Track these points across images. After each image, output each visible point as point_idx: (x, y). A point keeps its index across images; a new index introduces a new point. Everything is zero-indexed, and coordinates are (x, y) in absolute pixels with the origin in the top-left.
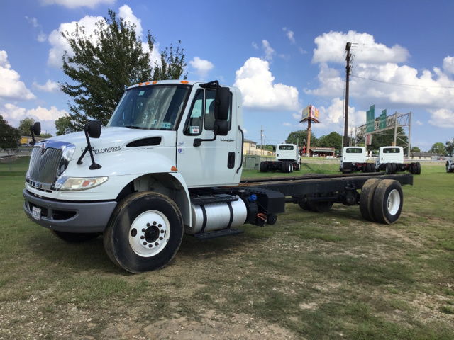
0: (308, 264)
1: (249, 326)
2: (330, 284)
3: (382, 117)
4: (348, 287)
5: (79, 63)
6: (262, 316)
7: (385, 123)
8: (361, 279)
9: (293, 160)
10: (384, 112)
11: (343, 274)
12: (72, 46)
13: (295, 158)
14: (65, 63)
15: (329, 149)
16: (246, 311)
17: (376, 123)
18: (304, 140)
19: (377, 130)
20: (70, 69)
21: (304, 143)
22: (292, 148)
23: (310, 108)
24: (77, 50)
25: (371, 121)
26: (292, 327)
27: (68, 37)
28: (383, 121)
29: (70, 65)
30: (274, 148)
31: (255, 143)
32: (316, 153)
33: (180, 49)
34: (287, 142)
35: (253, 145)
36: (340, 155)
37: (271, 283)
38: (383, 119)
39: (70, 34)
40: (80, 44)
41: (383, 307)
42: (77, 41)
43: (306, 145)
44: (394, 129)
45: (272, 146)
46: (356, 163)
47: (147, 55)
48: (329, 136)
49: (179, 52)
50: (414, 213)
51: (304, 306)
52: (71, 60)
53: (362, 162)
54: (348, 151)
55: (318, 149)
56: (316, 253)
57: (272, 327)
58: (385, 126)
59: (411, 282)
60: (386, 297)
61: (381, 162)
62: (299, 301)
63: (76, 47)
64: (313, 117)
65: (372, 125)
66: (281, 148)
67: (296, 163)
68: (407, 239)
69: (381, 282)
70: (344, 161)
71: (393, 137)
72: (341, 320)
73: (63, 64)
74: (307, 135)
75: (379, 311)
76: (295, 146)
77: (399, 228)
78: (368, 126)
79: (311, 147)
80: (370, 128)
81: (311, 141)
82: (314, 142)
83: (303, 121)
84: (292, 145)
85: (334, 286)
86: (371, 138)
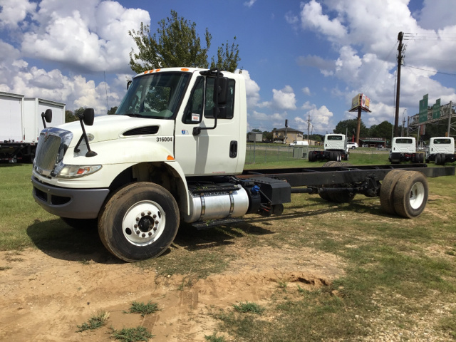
0: (353, 225)
1: (312, 252)
2: (368, 237)
3: (435, 107)
4: (380, 238)
5: (143, 59)
6: (321, 249)
7: (439, 112)
8: (392, 235)
9: (341, 150)
10: (438, 101)
11: (378, 232)
12: (138, 44)
13: (343, 148)
14: (132, 60)
15: (380, 140)
16: (309, 246)
17: (429, 112)
18: (354, 130)
19: (431, 120)
20: (136, 65)
21: (353, 133)
22: (340, 138)
23: (361, 97)
24: (142, 48)
25: (424, 110)
26: (341, 255)
27: (135, 36)
28: (436, 111)
29: (136, 61)
30: (322, 138)
31: (302, 133)
32: (366, 143)
33: (236, 45)
34: (335, 132)
35: (300, 134)
36: (390, 146)
37: (324, 234)
38: (437, 108)
39: (136, 33)
40: (145, 42)
41: (403, 249)
42: (141, 39)
43: (356, 135)
44: (448, 119)
45: (320, 136)
46: (405, 154)
47: (205, 51)
48: (380, 126)
49: (235, 47)
50: (450, 196)
51: (349, 246)
52: (137, 57)
53: (411, 152)
54: (398, 141)
55: (368, 139)
56: (359, 220)
57: (327, 254)
58: (439, 116)
59: (430, 238)
60: (408, 245)
61: (431, 153)
62: (345, 243)
63: (141, 44)
64: (363, 106)
65: (425, 115)
66: (330, 138)
67: (344, 153)
68: (436, 214)
69: (406, 237)
70: (393, 151)
71: (447, 127)
72: (373, 253)
73: (130, 60)
74: (357, 125)
75: (401, 250)
76: (344, 136)
77: (432, 207)
78: (421, 116)
79: (360, 137)
80: (424, 117)
81: (361, 131)
82: (364, 132)
83: (353, 110)
84: (341, 135)
85: (371, 238)
86: (424, 128)
